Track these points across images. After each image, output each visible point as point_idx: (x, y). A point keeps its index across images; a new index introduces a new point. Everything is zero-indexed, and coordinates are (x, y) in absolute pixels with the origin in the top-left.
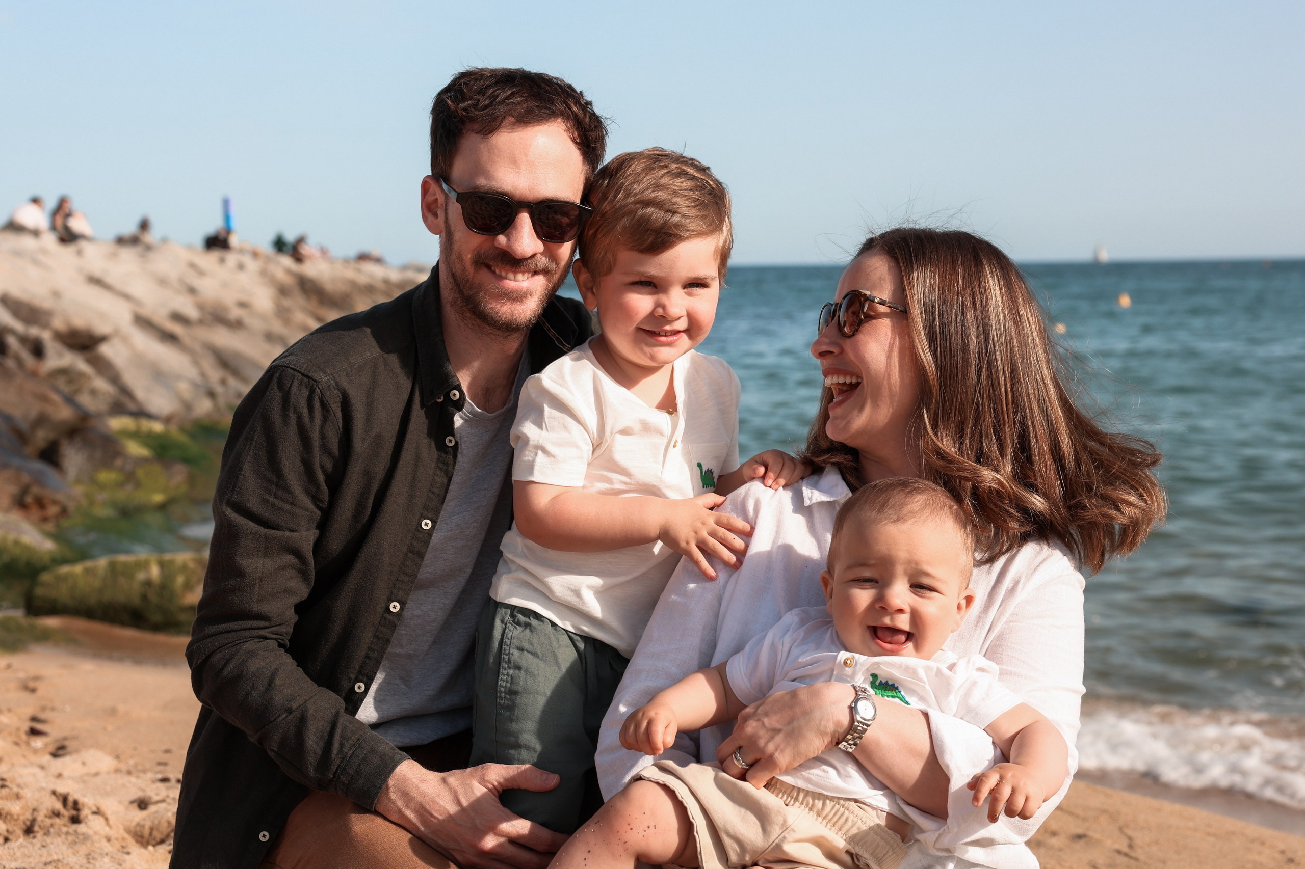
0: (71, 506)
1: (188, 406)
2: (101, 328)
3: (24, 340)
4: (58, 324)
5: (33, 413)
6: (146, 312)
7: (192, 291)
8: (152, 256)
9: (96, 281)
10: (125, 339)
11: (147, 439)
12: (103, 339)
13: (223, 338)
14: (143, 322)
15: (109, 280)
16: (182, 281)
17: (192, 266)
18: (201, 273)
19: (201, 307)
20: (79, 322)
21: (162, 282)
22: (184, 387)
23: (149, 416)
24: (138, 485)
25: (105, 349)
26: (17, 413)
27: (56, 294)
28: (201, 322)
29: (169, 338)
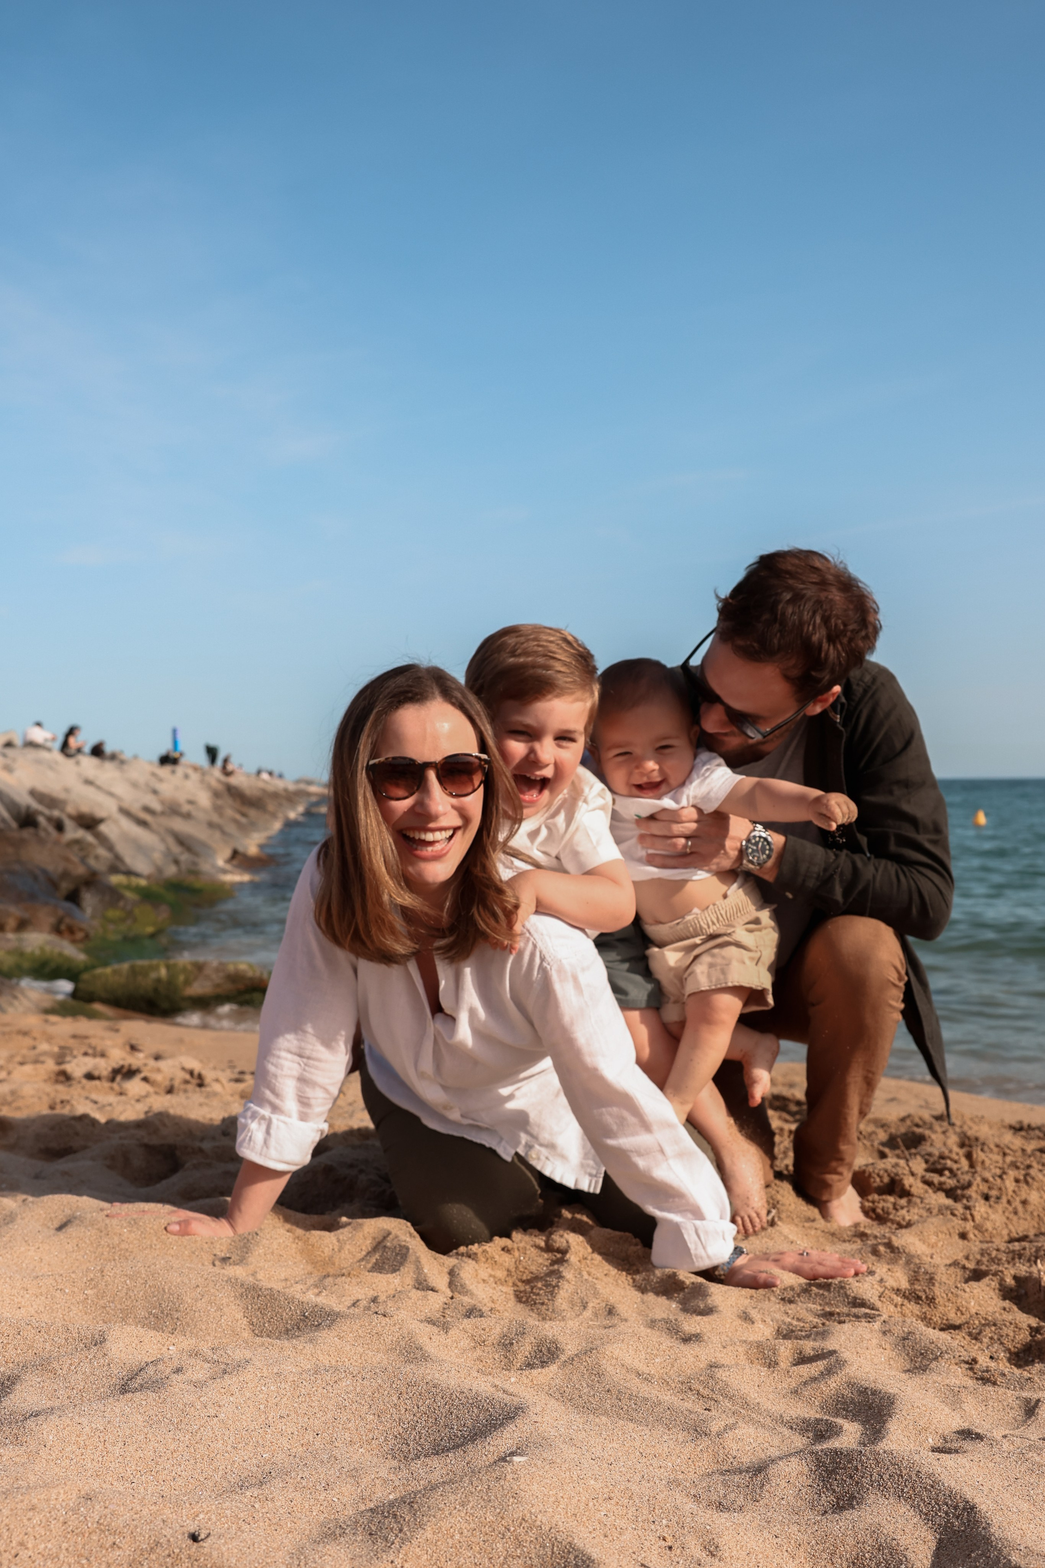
0: (92, 933)
1: (160, 870)
2: (100, 813)
3: (49, 819)
4: (70, 809)
5: (60, 869)
6: (125, 805)
7: (155, 792)
8: (125, 767)
9: (89, 782)
10: (116, 822)
11: (138, 889)
12: (101, 821)
13: (179, 825)
14: (125, 812)
15: (98, 783)
16: (147, 785)
17: (154, 774)
18: (161, 780)
19: (162, 802)
20: (85, 809)
21: (135, 785)
22: (157, 856)
23: (137, 875)
24: (135, 920)
25: (103, 828)
26: (50, 868)
27: (67, 790)
28: (163, 813)
29: (142, 823)
